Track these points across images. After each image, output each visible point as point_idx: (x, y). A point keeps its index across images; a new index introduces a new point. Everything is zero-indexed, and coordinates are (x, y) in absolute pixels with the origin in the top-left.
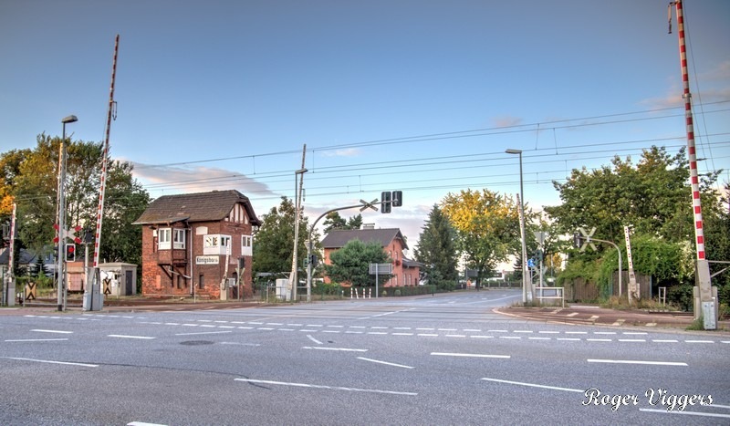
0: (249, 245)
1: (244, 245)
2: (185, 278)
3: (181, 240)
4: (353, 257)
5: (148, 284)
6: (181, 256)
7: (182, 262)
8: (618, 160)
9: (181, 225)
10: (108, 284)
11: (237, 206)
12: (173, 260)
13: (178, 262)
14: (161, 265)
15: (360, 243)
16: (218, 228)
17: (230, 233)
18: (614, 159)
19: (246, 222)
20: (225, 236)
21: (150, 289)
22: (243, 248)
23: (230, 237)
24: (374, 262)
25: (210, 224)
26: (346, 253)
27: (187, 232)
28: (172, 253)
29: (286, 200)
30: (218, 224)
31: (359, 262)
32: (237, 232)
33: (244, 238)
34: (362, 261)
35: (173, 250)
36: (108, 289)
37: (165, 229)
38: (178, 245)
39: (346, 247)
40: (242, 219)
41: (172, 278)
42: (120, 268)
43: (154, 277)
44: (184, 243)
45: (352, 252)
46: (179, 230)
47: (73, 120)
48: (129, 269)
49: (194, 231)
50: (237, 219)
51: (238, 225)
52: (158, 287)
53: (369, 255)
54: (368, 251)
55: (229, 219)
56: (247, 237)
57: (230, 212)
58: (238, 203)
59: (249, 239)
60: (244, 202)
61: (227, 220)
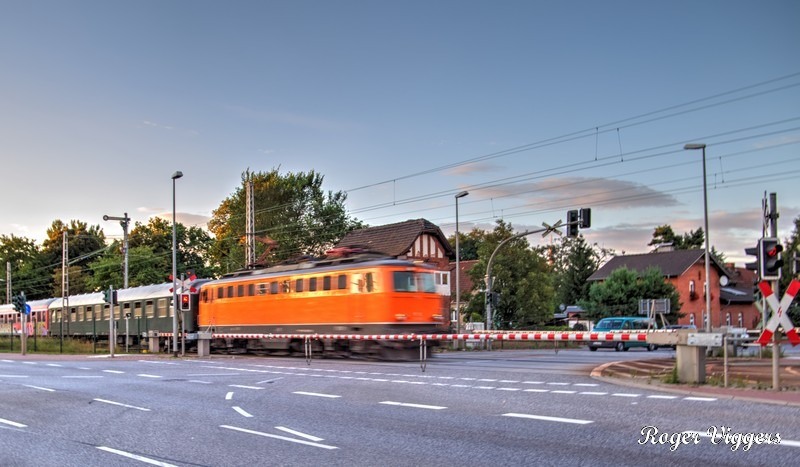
0: (445, 283)
1: (438, 283)
4: (616, 292)
11: (425, 239)
15: (629, 273)
19: (440, 255)
24: (645, 297)
26: (609, 286)
29: (503, 225)
31: (624, 298)
33: (438, 275)
34: (629, 297)
39: (608, 278)
40: (433, 252)
45: (615, 285)
47: (178, 176)
50: (425, 253)
51: (427, 260)
53: (640, 288)
54: (639, 283)
55: (414, 252)
56: (442, 273)
57: (413, 245)
58: (426, 233)
59: (445, 276)
60: (434, 233)
61: (410, 255)
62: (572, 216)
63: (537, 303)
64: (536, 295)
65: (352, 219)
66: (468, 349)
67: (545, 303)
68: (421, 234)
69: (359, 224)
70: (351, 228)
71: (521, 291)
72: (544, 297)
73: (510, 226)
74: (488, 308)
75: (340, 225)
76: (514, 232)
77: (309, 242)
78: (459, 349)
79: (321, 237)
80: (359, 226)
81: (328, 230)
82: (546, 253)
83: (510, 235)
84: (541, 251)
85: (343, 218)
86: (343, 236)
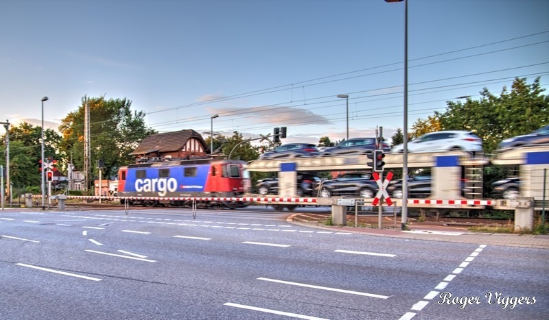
8: (486, 91)
9: (154, 154)
11: (193, 141)
18: (483, 91)
19: (201, 151)
25: (173, 154)
29: (237, 134)
30: (177, 153)
40: (197, 149)
47: (46, 99)
50: (193, 149)
51: (194, 153)
55: (186, 149)
57: (185, 145)
58: (193, 138)
60: (197, 137)
61: (184, 150)
62: (277, 131)
65: (149, 128)
68: (190, 138)
69: (153, 131)
70: (148, 133)
73: (241, 135)
75: (142, 131)
77: (122, 141)
79: (130, 138)
80: (153, 132)
81: (135, 134)
82: (260, 150)
83: (241, 141)
84: (257, 149)
85: (143, 127)
86: (143, 138)
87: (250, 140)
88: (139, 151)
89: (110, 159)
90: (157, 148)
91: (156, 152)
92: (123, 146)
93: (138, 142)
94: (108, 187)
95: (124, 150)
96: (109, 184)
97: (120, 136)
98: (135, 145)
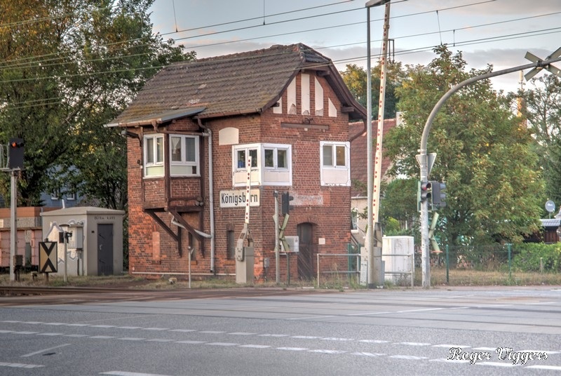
0: (341, 163)
1: (328, 162)
2: (202, 239)
3: (190, 157)
5: (138, 251)
6: (189, 190)
7: (190, 203)
9: (188, 125)
10: (48, 251)
11: (305, 80)
12: (170, 200)
13: (181, 203)
14: (151, 211)
16: (257, 131)
17: (288, 139)
19: (333, 112)
20: (275, 147)
21: (143, 260)
22: (323, 169)
23: (288, 147)
25: (243, 122)
27: (202, 139)
28: (168, 186)
29: (447, 55)
30: (257, 121)
32: (305, 136)
33: (328, 149)
35: (169, 180)
36: (49, 262)
37: (155, 136)
38: (182, 169)
40: (319, 106)
41: (178, 238)
42: (85, 219)
43: (149, 236)
44: (197, 163)
46: (183, 137)
48: (106, 220)
49: (215, 138)
50: (305, 107)
51: (309, 121)
52: (156, 257)
55: (285, 108)
56: (335, 144)
57: (283, 93)
58: (307, 71)
59: (341, 151)
60: (321, 70)
61: (278, 110)
63: (509, 200)
64: (507, 185)
65: (165, 41)
66: (387, 285)
67: (523, 200)
68: (298, 74)
69: (178, 51)
70: (162, 60)
71: (480, 176)
72: (520, 188)
73: (459, 57)
74: (423, 210)
75: (143, 50)
76: (467, 69)
77: (76, 83)
78: (372, 286)
79: (105, 73)
80: (177, 56)
81: (119, 63)
82: (515, 104)
83: (462, 77)
84: (508, 101)
85: (148, 38)
86: (148, 74)
87: (489, 74)
88: (136, 115)
89: (44, 141)
90: (194, 105)
91: (192, 118)
92: (83, 98)
93: (131, 86)
94: (37, 229)
95: (88, 113)
96: (39, 220)
97: (73, 68)
98: (121, 96)
